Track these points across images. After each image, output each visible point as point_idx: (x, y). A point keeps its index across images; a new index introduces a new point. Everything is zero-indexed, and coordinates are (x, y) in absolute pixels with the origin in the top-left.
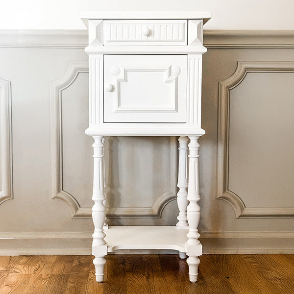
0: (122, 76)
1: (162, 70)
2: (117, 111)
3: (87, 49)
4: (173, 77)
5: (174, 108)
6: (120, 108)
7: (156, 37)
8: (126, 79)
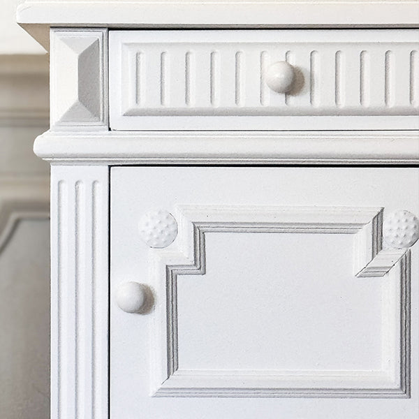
0: (183, 251)
1: (347, 229)
2: (164, 392)
3: (43, 144)
4: (391, 255)
5: (393, 379)
6: (177, 380)
7: (321, 96)
8: (200, 262)
